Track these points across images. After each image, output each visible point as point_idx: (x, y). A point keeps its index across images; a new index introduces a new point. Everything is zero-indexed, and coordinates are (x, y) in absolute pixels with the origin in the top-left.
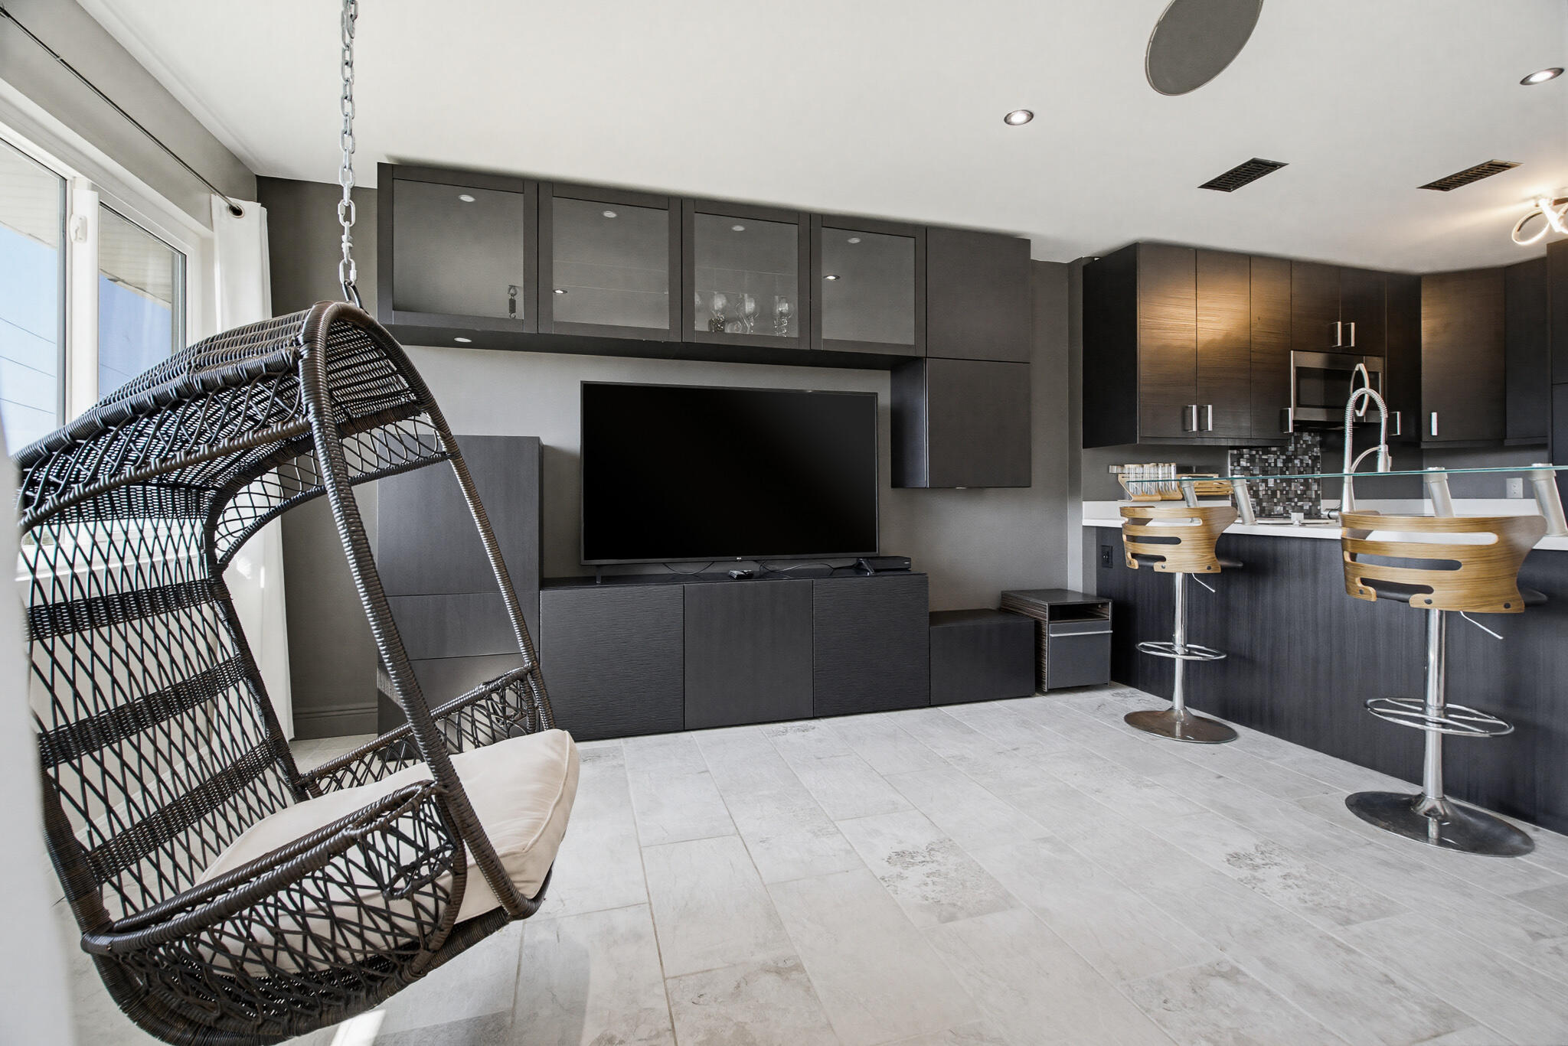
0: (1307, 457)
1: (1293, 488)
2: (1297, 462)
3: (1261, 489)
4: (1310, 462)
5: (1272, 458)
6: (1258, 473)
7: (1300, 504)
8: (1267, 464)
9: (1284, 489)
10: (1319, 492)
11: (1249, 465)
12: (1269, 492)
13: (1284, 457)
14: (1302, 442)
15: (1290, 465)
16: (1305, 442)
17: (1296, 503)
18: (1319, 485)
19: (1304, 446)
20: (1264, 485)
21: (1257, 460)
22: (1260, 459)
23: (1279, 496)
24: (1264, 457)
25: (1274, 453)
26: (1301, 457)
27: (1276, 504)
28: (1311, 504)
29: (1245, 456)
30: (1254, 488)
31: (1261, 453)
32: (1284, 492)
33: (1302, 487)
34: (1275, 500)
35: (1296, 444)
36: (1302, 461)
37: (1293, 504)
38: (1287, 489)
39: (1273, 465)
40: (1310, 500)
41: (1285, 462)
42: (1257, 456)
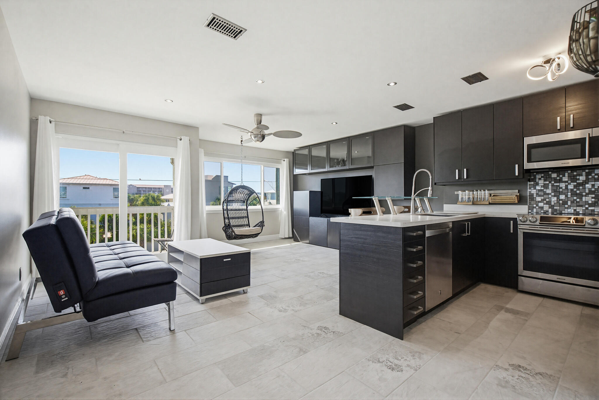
1: (584, 200)
2: (588, 186)
3: (553, 200)
5: (563, 185)
6: (551, 192)
7: (590, 208)
8: (558, 188)
11: (542, 188)
12: (561, 202)
13: (575, 184)
15: (581, 188)
17: (587, 208)
19: (596, 177)
20: (556, 198)
21: (550, 187)
22: (553, 185)
24: (555, 184)
25: (565, 182)
26: (593, 183)
27: (567, 208)
29: (539, 185)
30: (547, 200)
31: (553, 182)
32: (575, 202)
33: (593, 200)
34: (566, 206)
35: (587, 176)
36: (593, 186)
38: (578, 200)
39: (564, 188)
41: (576, 186)
42: (550, 184)
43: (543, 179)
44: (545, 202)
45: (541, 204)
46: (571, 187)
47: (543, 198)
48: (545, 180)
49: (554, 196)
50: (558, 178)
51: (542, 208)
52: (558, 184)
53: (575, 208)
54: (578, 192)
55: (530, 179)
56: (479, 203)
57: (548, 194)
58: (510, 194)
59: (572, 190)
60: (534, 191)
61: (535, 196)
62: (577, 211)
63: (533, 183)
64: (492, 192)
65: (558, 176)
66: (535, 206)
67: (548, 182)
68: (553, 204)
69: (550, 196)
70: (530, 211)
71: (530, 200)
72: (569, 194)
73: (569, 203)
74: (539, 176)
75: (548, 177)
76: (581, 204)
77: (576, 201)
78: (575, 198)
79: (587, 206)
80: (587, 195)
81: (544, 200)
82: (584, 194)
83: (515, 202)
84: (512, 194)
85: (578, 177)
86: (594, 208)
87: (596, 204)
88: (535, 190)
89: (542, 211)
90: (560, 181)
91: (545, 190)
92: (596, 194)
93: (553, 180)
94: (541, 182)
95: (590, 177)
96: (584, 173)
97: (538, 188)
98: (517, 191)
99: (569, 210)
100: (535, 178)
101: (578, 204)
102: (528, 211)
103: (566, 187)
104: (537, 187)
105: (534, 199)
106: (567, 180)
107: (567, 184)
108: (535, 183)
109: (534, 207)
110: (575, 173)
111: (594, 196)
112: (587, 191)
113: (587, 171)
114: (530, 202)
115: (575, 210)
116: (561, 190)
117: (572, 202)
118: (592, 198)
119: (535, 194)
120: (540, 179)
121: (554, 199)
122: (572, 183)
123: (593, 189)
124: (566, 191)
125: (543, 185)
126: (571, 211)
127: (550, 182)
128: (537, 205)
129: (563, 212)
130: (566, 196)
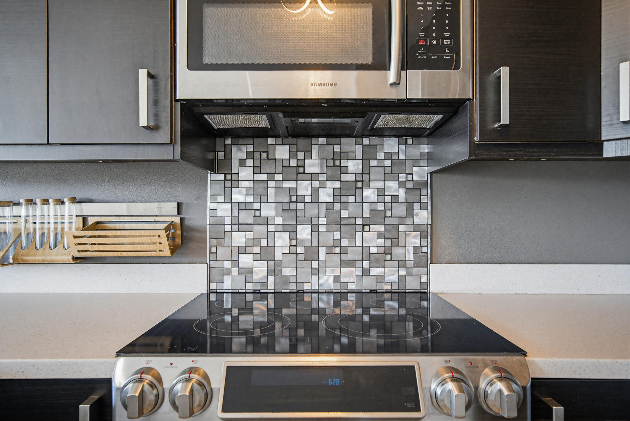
0: (395, 185)
1: (358, 243)
2: (369, 194)
3: (279, 243)
4: (402, 192)
5: (305, 189)
6: (272, 213)
7: (374, 272)
8: (294, 199)
9: (337, 243)
10: (424, 250)
11: (250, 199)
12: (300, 250)
13: (338, 185)
14: (381, 156)
15: (351, 199)
16: (389, 155)
17: (366, 272)
18: (423, 236)
19: (388, 163)
20: (286, 236)
21: (271, 192)
22: (278, 188)
23: (322, 257)
24: (286, 185)
25: (313, 177)
26: (380, 185)
27: (315, 272)
28: (403, 272)
29: (243, 184)
30: (264, 243)
31: (279, 177)
32: (337, 250)
33: (381, 242)
34: (315, 264)
35: (365, 159)
36: (381, 192)
37: (359, 272)
38: (345, 243)
39: (308, 199)
40: (402, 264)
41: (338, 194)
42: (271, 184)
43: (250, 162)
44: (257, 250)
45: (245, 260)
46: (326, 196)
47: (250, 235)
48: (257, 169)
49: (284, 227)
50: (293, 163)
51: (249, 272)
52: (292, 185)
53: (337, 272)
54: (344, 214)
55: (213, 161)
56: (39, 258)
57: (266, 222)
58: (152, 219)
59: (329, 207)
60: (225, 210)
61: (228, 228)
62: (342, 280)
63: (221, 177)
64: (87, 209)
65: (293, 155)
66: (228, 264)
67: (264, 177)
68: (278, 257)
69: (271, 228)
70: (213, 286)
71: (214, 242)
72: (323, 220)
73: (322, 251)
74: (238, 153)
75: (264, 155)
76: (351, 257)
77: (341, 247)
78: (337, 236)
79: (366, 264)
80: (367, 223)
81: (255, 241)
82: (359, 221)
83: (162, 254)
84: (157, 219)
85: (344, 163)
86: (382, 270)
87: (388, 257)
88: (228, 206)
89: (250, 287)
90: (298, 173)
91: (256, 206)
92: (388, 221)
93: (279, 169)
94: (246, 173)
95: (373, 163)
96: (359, 149)
97: (238, 196)
98: (172, 208)
99: (323, 279)
100: (228, 158)
101: (344, 257)
102: (208, 286)
103: (315, 192)
104: (236, 193)
105: (227, 242)
106: (315, 170)
107: (316, 184)
108: (229, 177)
109: (226, 272)
110: (337, 148)
111: (381, 228)
112: (367, 214)
113: (366, 141)
114: (214, 250)
115: (337, 279)
116: (300, 206)
117: (330, 251)
118: (379, 235)
119: (228, 221)
120: (242, 163)
121: (282, 239)
122: (329, 184)
123: (381, 207)
124: (312, 211)
125: (250, 185)
126: (327, 280)
127: (271, 176)
128: (235, 263)
129: (307, 287)
130: (315, 228)
